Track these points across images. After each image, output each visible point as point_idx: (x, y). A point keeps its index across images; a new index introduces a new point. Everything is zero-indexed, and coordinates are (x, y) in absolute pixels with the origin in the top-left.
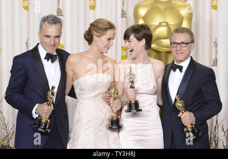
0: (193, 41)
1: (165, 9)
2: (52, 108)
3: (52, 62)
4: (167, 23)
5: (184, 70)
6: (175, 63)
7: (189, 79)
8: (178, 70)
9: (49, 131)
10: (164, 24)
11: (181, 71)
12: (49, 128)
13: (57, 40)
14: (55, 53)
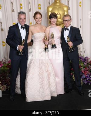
0: (71, 19)
1: (59, 8)
2: (23, 47)
3: (23, 29)
4: (60, 13)
5: (69, 30)
6: (65, 27)
7: (71, 33)
8: (67, 30)
9: (22, 55)
10: (59, 14)
11: (68, 30)
12: (22, 54)
13: (24, 20)
14: (24, 26)
